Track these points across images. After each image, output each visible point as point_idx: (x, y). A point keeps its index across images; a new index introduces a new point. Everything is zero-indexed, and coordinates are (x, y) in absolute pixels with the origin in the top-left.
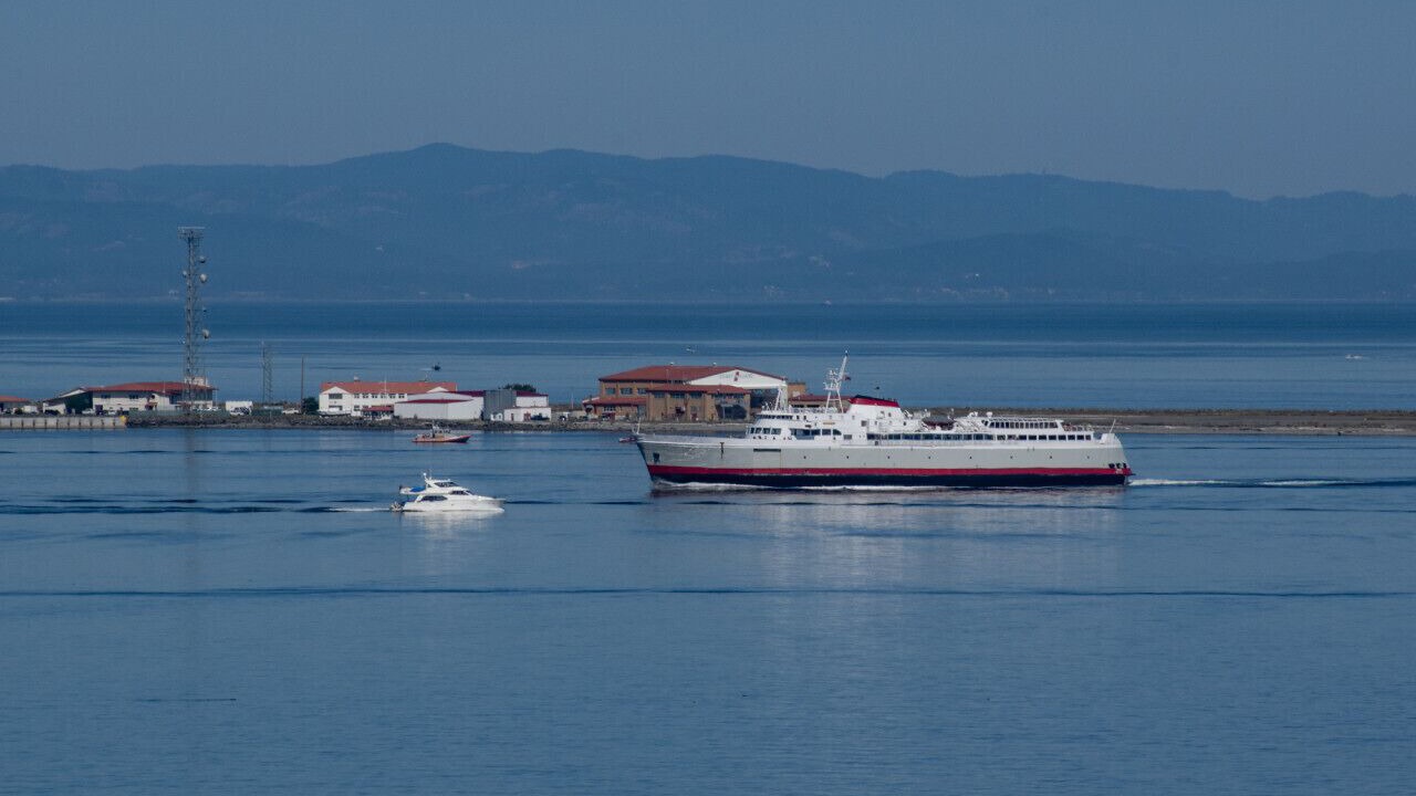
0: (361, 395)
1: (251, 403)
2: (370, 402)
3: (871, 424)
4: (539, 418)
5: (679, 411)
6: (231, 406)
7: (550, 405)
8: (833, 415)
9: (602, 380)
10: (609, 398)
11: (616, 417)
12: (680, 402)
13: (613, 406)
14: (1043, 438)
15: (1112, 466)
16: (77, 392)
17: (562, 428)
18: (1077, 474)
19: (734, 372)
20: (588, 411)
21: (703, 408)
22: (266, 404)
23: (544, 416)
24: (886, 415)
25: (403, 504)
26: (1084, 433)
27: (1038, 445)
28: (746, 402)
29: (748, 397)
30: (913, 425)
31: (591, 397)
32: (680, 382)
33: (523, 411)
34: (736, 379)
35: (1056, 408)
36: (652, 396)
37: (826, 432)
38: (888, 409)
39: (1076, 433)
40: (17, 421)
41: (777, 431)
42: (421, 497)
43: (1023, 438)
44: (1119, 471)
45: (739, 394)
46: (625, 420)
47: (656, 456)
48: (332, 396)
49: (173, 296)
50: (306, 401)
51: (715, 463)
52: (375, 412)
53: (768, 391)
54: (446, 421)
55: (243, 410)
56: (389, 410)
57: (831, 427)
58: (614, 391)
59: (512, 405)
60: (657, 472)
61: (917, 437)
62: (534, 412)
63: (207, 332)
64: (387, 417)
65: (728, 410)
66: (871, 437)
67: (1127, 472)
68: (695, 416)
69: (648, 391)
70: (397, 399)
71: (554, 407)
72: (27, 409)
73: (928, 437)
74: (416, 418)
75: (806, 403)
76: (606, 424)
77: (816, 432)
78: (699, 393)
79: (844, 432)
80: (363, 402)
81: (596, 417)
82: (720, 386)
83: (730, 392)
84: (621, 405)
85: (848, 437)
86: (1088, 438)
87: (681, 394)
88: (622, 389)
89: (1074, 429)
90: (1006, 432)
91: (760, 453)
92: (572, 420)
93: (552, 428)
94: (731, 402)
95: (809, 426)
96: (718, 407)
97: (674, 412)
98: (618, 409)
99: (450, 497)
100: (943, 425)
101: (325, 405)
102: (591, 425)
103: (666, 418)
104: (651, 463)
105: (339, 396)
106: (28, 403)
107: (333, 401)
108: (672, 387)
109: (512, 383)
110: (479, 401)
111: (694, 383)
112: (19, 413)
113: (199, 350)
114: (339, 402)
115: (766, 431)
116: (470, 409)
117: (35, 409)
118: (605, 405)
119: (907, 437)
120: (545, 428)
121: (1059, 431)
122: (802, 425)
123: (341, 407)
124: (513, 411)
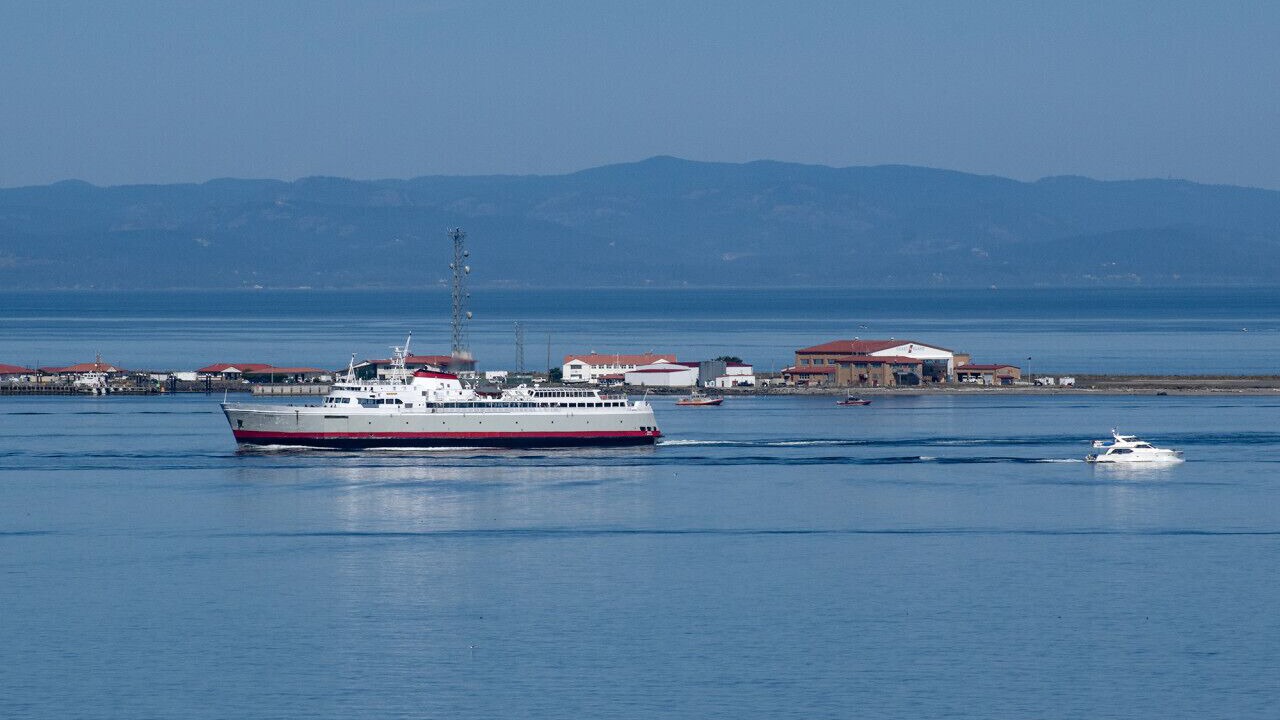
0: (597, 366)
1: (506, 373)
2: (606, 371)
3: (431, 394)
4: (745, 384)
5: (862, 378)
6: (490, 375)
7: (754, 374)
8: (397, 386)
9: (796, 352)
10: (805, 368)
11: (810, 384)
12: (863, 371)
13: (807, 374)
14: (582, 405)
15: (643, 429)
16: (365, 364)
17: (763, 393)
18: (611, 437)
19: (909, 345)
20: (786, 378)
21: (883, 375)
22: (519, 374)
23: (749, 383)
24: (446, 386)
25: (1095, 456)
26: (619, 401)
27: (577, 411)
28: (919, 371)
29: (920, 367)
30: (468, 395)
31: (788, 366)
32: (864, 354)
33: (732, 379)
34: (910, 352)
35: (1180, 374)
36: (840, 366)
37: (390, 401)
38: (446, 381)
39: (612, 401)
40: (315, 388)
41: (346, 401)
42: (1110, 451)
43: (564, 405)
44: (649, 433)
45: (913, 363)
46: (817, 386)
47: (240, 422)
48: (573, 367)
49: (442, 284)
50: (552, 371)
51: (291, 428)
52: (609, 380)
53: (937, 361)
54: (668, 387)
55: (500, 378)
56: (621, 378)
57: (394, 397)
58: (808, 361)
59: (723, 374)
60: (242, 437)
61: (471, 405)
62: (740, 380)
63: (470, 314)
64: (621, 384)
65: (904, 377)
66: (429, 405)
67: (657, 434)
68: (876, 382)
69: (836, 361)
70: (627, 369)
71: (757, 375)
72: (324, 378)
73: (481, 405)
74: (643, 385)
75: (969, 372)
76: (801, 390)
77: (381, 401)
78: (879, 363)
79: (405, 401)
80: (598, 371)
81: (793, 383)
82: (897, 357)
83: (904, 362)
84: (814, 374)
85: (409, 406)
86: (622, 404)
87: (864, 364)
88: (815, 361)
89: (610, 398)
90: (549, 400)
91: (330, 419)
92: (773, 386)
93: (756, 393)
94: (907, 371)
95: (373, 396)
96: (895, 375)
97: (858, 379)
98: (811, 376)
99: (1136, 450)
100: (493, 395)
101: (567, 373)
102: (789, 390)
103: (851, 384)
104: (236, 428)
105: (579, 367)
106: (323, 374)
107: (574, 371)
108: (857, 358)
109: (723, 355)
110: (695, 371)
111: (875, 354)
112: (317, 381)
113: (464, 328)
114: (579, 371)
115: (338, 400)
116: (687, 377)
117: (330, 378)
118: (801, 374)
119: (462, 405)
120: (751, 393)
121: (597, 399)
122: (367, 395)
123: (580, 376)
124: (724, 379)
